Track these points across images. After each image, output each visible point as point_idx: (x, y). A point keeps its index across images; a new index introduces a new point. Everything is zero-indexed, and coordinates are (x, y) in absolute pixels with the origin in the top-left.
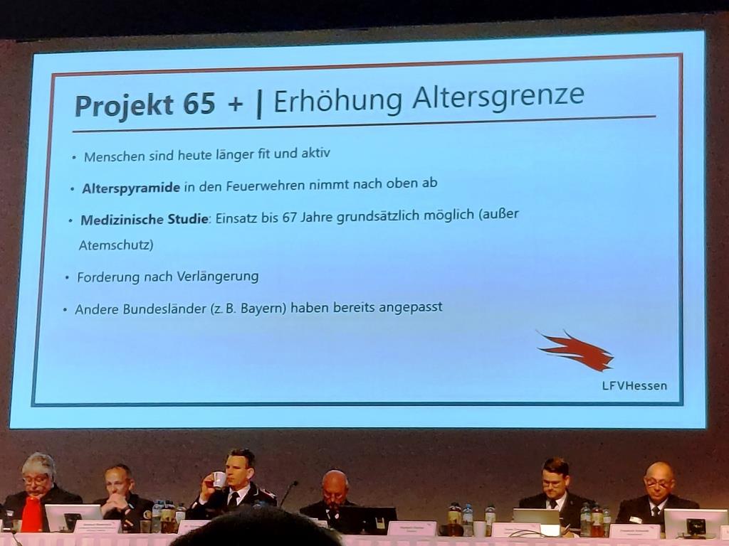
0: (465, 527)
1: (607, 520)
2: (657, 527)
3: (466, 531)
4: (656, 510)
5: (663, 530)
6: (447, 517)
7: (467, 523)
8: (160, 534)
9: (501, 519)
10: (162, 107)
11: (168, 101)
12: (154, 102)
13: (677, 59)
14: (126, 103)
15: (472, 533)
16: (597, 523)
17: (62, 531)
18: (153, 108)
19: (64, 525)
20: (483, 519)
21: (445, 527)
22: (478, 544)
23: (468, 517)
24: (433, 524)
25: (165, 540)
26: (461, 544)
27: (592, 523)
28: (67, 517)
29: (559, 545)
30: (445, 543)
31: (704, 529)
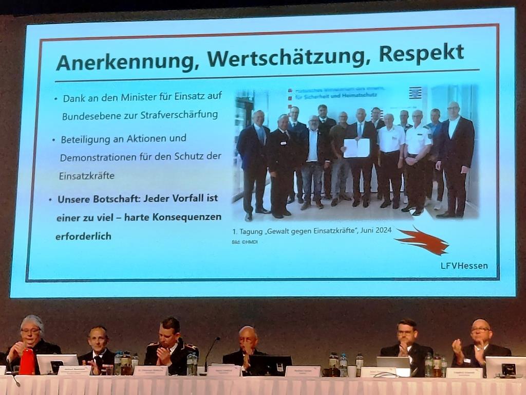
2: (481, 370)
5: (485, 372)
6: (328, 362)
8: (120, 376)
9: (366, 364)
10: (116, 63)
12: (110, 60)
13: (495, 28)
16: (437, 367)
17: (49, 374)
18: (110, 64)
19: (51, 369)
20: (355, 364)
21: (326, 370)
22: (351, 382)
23: (344, 363)
24: (319, 368)
25: (124, 381)
26: (338, 383)
27: (433, 367)
28: (53, 363)
29: (409, 383)
30: (327, 382)
31: (514, 371)
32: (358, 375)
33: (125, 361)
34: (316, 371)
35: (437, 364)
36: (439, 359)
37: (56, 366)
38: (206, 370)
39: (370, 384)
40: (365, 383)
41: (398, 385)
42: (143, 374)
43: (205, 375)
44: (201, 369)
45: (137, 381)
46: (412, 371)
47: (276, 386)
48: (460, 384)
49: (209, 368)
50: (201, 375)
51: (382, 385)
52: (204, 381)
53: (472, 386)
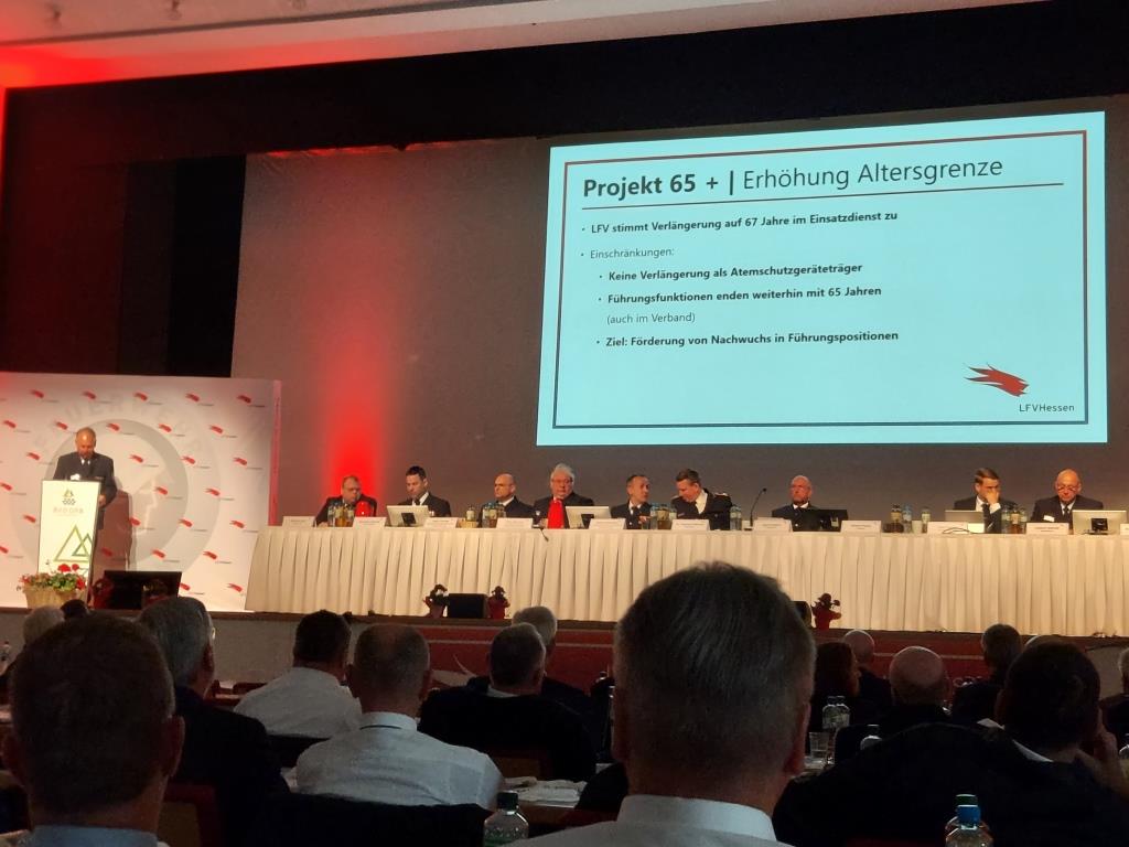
0: (905, 525)
1: (1024, 519)
2: (1066, 525)
3: (906, 529)
4: (1066, 509)
5: (1071, 527)
6: (890, 516)
7: (906, 522)
8: (656, 531)
9: (933, 519)
10: (653, 187)
11: (658, 182)
12: (646, 183)
13: (1081, 136)
14: (624, 185)
15: (911, 530)
16: (1015, 522)
17: (580, 528)
18: (646, 188)
19: (581, 522)
20: (920, 518)
21: (888, 525)
22: (916, 540)
23: (907, 517)
24: (879, 523)
25: (660, 536)
26: (901, 539)
27: (1011, 522)
28: (583, 516)
29: (984, 540)
30: (889, 538)
31: (1106, 526)
32: (924, 530)
33: (661, 514)
34: (876, 526)
35: (1015, 518)
36: (1018, 512)
37: (587, 519)
38: (752, 524)
39: (939, 540)
40: (932, 540)
41: (970, 543)
42: (682, 528)
43: (750, 530)
44: (746, 524)
45: (675, 536)
46: (986, 527)
47: (831, 542)
48: (1042, 541)
49: (755, 522)
50: (746, 530)
51: (952, 542)
52: (749, 537)
53: (1056, 543)
